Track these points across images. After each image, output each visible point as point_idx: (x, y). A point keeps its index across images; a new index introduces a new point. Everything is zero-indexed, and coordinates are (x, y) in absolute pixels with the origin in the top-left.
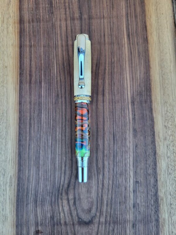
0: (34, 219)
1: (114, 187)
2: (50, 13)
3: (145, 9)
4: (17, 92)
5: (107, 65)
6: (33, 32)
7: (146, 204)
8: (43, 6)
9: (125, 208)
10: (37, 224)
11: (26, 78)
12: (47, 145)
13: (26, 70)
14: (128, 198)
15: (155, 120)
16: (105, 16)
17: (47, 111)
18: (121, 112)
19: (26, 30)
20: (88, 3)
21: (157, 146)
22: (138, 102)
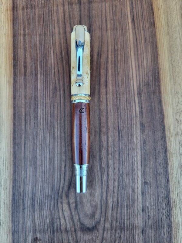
0: (32, 225)
1: (120, 188)
4: (11, 86)
5: (110, 54)
7: (157, 208)
9: (132, 211)
10: (35, 231)
11: (20, 70)
12: (44, 143)
13: (20, 61)
14: (136, 201)
15: (165, 113)
17: (44, 105)
21: (168, 142)
22: (145, 93)
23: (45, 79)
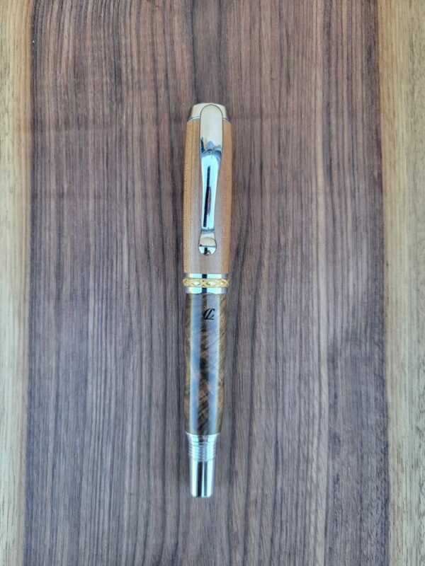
2: (114, 100)
6: (66, 156)
8: (94, 82)
16: (265, 110)
18: (299, 388)
19: (50, 150)
20: (219, 71)
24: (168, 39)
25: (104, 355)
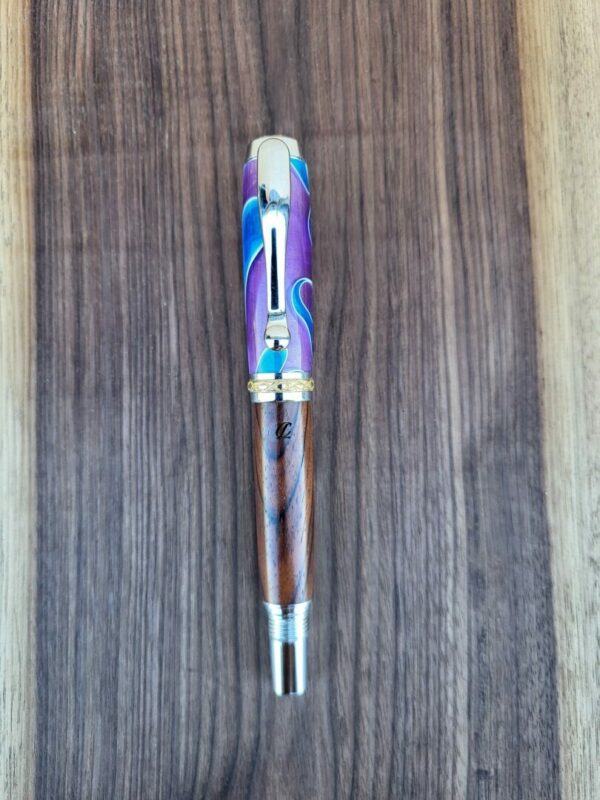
1: (394, 791)
2: (151, 111)
3: (521, 94)
4: (30, 429)
5: (372, 323)
6: (85, 193)
8: (122, 87)
11: (61, 375)
12: (143, 633)
13: (61, 343)
15: (554, 538)
16: (365, 124)
17: (142, 500)
18: (425, 509)
19: (61, 183)
20: (299, 71)
21: (561, 637)
22: (488, 469)
23: (148, 406)
24: (226, 27)
25: (146, 472)
